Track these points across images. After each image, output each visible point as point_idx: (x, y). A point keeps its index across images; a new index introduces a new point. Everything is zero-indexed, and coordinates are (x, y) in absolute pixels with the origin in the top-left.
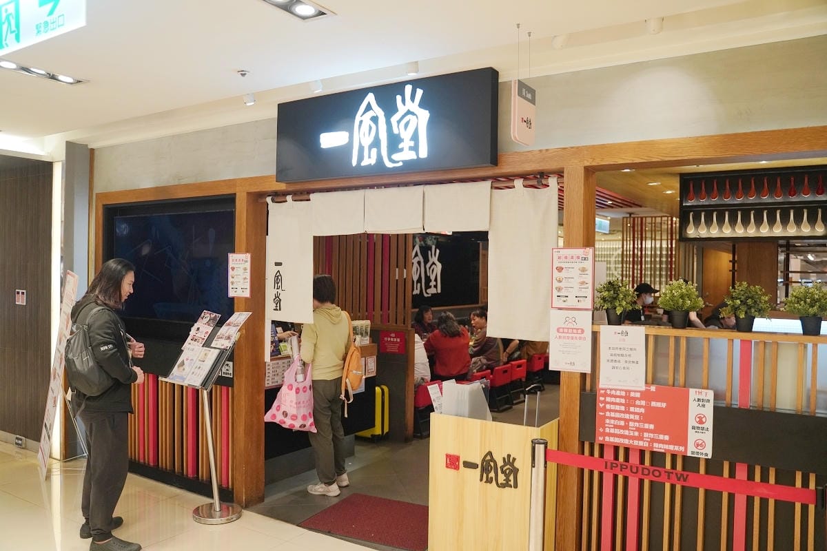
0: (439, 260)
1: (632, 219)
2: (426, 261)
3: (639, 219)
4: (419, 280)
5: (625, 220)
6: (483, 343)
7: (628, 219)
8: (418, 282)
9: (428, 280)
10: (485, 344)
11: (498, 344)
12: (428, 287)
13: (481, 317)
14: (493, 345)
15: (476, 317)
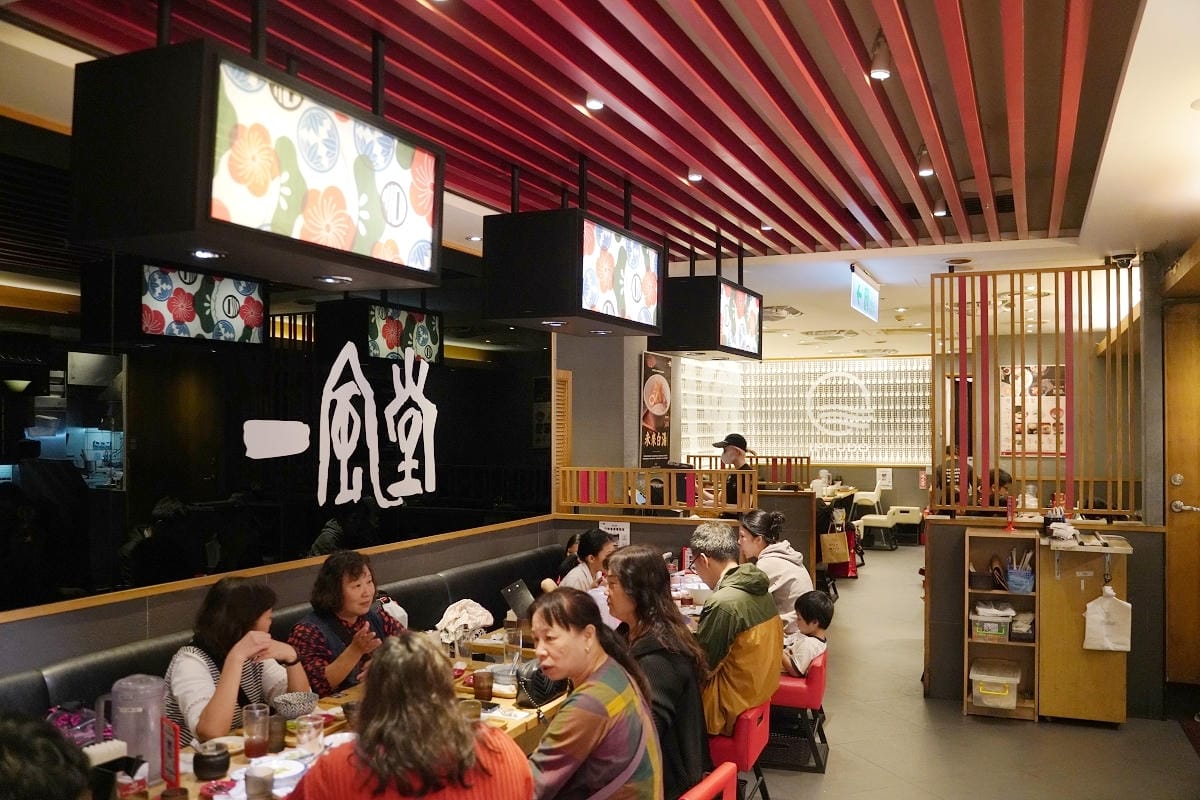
0: (427, 393)
1: (956, 281)
2: (384, 395)
3: (978, 280)
4: (360, 457)
5: (938, 281)
6: (581, 757)
7: (947, 280)
8: (353, 462)
9: (391, 454)
10: (593, 757)
11: (646, 754)
12: (390, 475)
13: (580, 626)
14: (625, 766)
15: (556, 630)
